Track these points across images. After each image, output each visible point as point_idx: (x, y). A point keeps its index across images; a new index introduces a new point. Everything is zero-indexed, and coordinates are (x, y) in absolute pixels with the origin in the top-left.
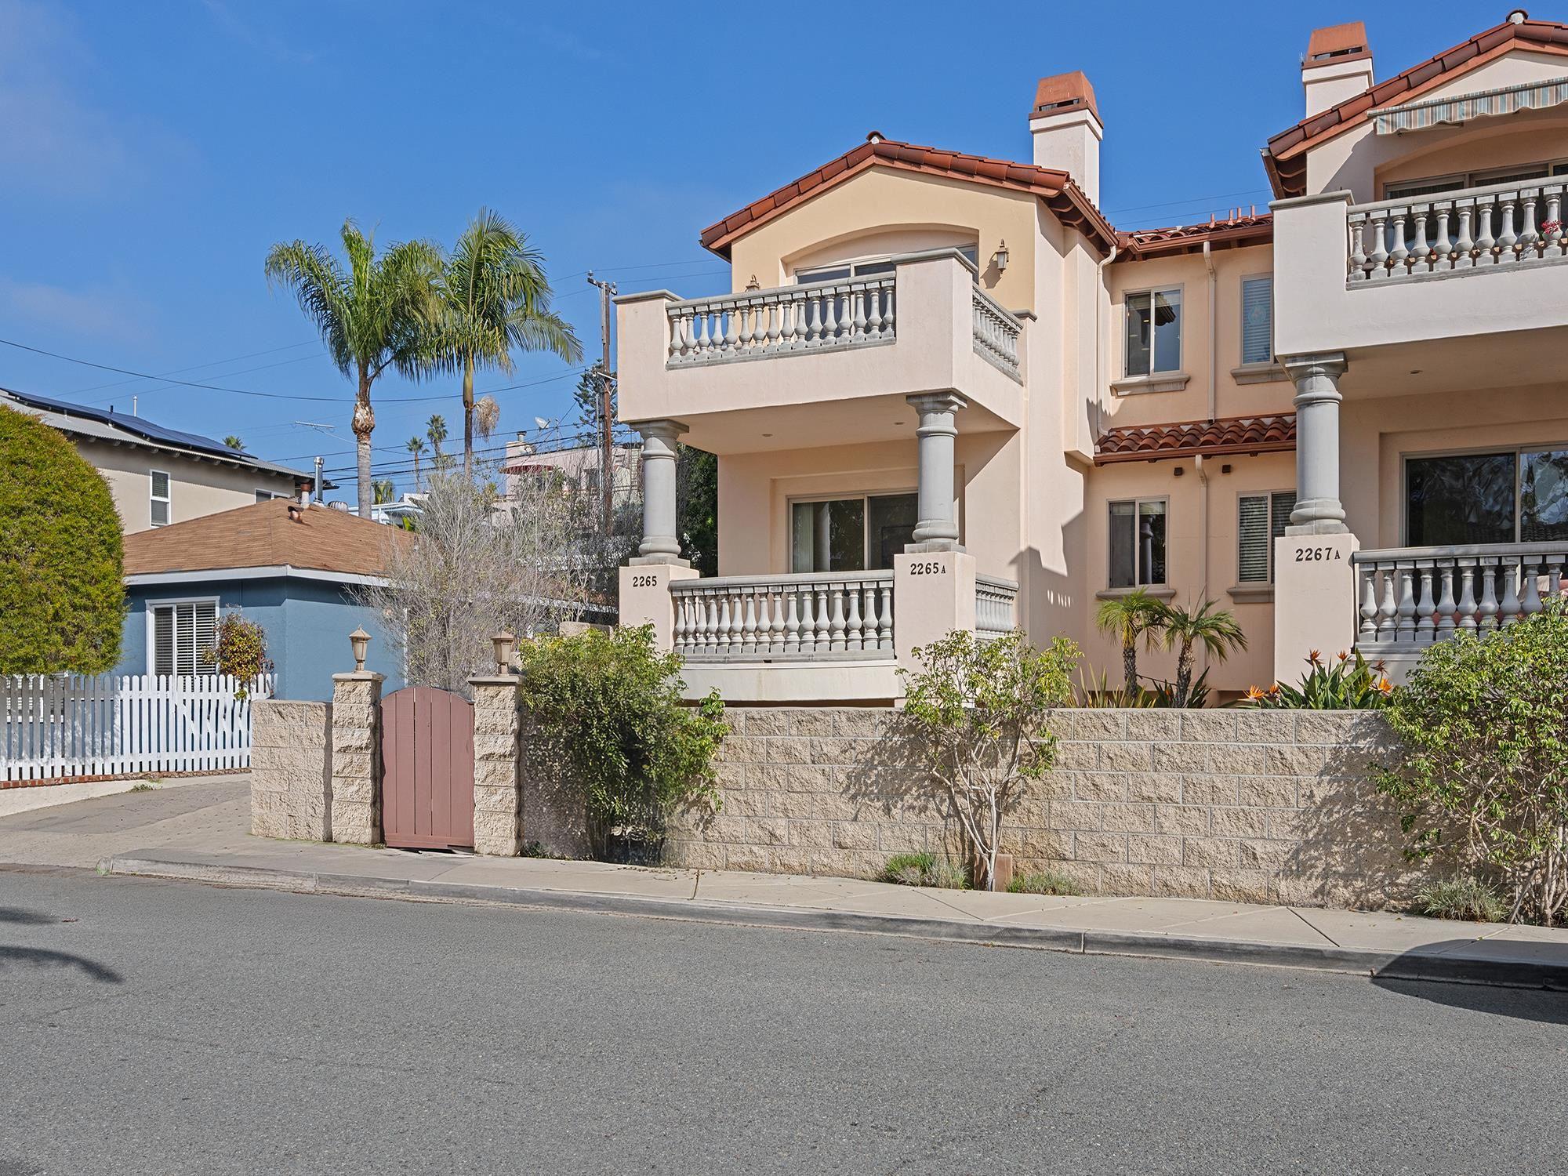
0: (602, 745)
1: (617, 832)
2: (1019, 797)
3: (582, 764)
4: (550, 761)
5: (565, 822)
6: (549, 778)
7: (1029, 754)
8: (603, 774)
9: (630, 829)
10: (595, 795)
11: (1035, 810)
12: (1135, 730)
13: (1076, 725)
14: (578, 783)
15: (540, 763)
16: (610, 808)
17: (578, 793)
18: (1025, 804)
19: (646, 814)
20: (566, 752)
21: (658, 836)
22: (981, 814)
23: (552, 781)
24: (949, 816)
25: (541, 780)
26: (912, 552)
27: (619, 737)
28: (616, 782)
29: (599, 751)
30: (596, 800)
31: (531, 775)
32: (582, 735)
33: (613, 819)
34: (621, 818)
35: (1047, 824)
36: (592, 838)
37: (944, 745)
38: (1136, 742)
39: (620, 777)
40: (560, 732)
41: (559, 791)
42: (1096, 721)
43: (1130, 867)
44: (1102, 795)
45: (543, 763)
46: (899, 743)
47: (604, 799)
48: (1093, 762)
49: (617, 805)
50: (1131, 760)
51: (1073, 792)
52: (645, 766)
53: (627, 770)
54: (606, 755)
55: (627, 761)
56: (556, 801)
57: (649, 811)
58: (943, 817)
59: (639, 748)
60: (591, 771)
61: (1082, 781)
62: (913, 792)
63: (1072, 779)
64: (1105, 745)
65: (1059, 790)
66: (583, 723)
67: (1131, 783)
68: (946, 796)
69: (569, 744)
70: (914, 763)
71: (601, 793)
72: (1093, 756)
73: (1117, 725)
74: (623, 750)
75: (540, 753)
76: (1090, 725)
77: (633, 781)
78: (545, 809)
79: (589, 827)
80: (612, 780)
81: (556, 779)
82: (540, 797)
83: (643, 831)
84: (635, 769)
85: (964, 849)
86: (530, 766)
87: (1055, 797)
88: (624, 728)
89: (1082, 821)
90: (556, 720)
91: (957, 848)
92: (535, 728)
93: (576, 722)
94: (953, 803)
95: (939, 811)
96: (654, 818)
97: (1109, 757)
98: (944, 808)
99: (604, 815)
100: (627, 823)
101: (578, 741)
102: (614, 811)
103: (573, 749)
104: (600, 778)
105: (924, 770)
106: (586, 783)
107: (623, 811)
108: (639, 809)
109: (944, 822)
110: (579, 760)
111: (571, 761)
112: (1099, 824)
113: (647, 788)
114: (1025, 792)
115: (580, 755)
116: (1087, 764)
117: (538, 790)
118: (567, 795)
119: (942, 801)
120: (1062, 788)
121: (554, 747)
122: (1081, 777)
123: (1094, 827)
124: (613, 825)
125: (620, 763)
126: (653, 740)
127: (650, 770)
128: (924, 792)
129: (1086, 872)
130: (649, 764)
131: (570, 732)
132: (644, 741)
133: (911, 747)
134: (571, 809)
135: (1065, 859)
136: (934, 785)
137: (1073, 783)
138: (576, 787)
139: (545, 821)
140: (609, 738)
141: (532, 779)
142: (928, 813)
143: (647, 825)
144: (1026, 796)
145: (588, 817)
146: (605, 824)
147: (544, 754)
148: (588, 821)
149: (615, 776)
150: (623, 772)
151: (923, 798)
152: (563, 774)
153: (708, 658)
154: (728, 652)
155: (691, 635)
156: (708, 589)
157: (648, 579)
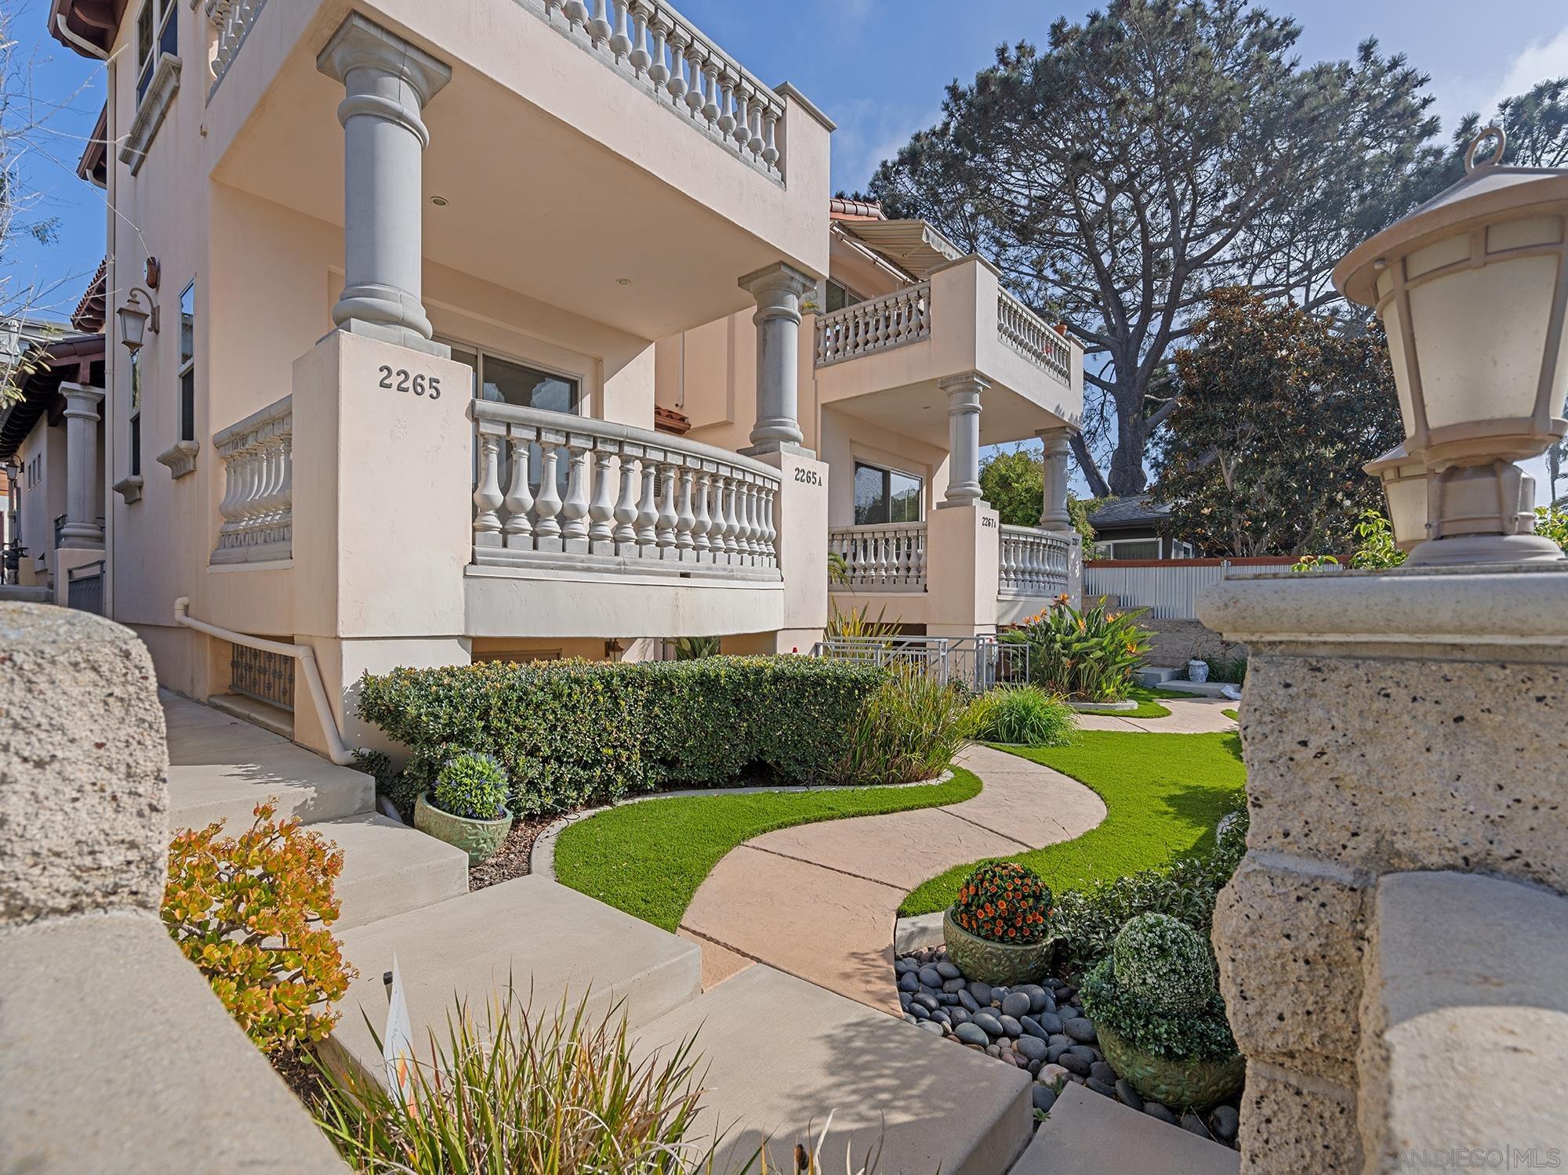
26: (790, 453)
153: (583, 562)
154: (616, 554)
155: (523, 515)
156: (578, 435)
157: (419, 380)
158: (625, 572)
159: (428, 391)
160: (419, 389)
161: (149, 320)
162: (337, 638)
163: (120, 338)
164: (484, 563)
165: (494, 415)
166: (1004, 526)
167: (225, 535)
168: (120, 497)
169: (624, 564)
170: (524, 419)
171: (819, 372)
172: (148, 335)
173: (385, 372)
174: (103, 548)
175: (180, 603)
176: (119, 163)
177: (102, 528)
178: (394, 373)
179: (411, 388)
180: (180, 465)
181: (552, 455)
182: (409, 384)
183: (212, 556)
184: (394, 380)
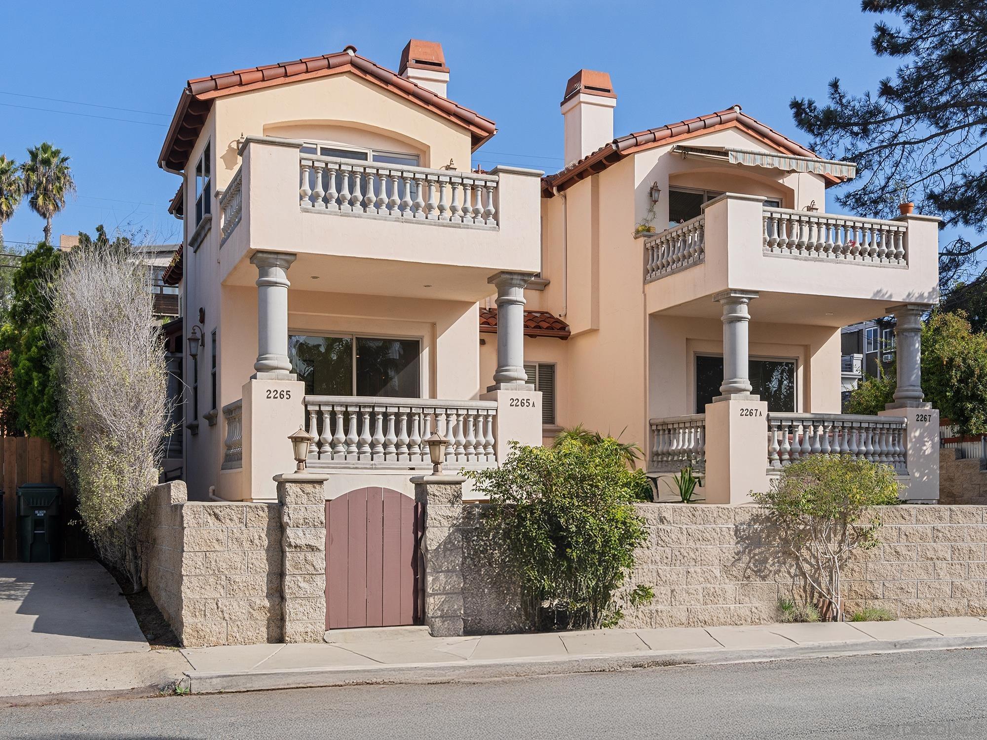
0: (534, 534)
1: (546, 605)
2: (846, 561)
3: (518, 551)
4: (491, 549)
5: (504, 600)
6: (490, 564)
7: (853, 534)
8: (535, 558)
9: (556, 602)
10: (529, 576)
11: (857, 569)
12: (922, 518)
13: (884, 516)
14: (514, 566)
15: (482, 552)
16: (540, 585)
17: (514, 575)
18: (850, 565)
19: (569, 588)
20: (505, 541)
21: (578, 605)
22: (819, 574)
23: (492, 566)
24: (796, 575)
25: (483, 566)
26: (506, 389)
27: (548, 527)
28: (545, 564)
29: (532, 540)
30: (529, 580)
31: (474, 562)
32: (518, 527)
33: (543, 595)
34: (549, 593)
35: (865, 577)
36: (526, 612)
37: (792, 530)
38: (923, 525)
39: (548, 560)
40: (499, 525)
41: (498, 574)
42: (896, 513)
43: (919, 600)
44: (901, 558)
45: (485, 551)
46: (759, 529)
47: (536, 579)
48: (895, 538)
49: (546, 583)
50: (920, 536)
51: (882, 556)
52: (568, 550)
53: (554, 554)
54: (537, 542)
55: (554, 546)
56: (496, 583)
57: (571, 586)
58: (791, 577)
59: (563, 536)
60: (525, 556)
61: (888, 550)
62: (770, 561)
63: (882, 549)
64: (903, 527)
65: (872, 556)
66: (519, 516)
67: (919, 550)
68: (794, 563)
69: (507, 534)
70: (771, 541)
71: (533, 574)
72: (895, 534)
73: (910, 515)
74: (551, 537)
75: (482, 543)
76: (893, 516)
77: (559, 562)
78: (486, 590)
79: (524, 603)
80: (542, 563)
81: (496, 564)
82: (482, 580)
83: (566, 603)
84: (561, 553)
85: (806, 596)
86: (473, 555)
87: (870, 560)
88: (552, 520)
89: (889, 574)
90: (496, 514)
91: (801, 596)
92: (478, 522)
93: (513, 515)
94: (799, 567)
95: (789, 573)
96: (575, 591)
97: (906, 535)
98: (792, 571)
99: (535, 592)
100: (554, 596)
101: (515, 531)
102: (544, 588)
103: (510, 538)
104: (532, 561)
105: (778, 546)
106: (521, 567)
107: (551, 587)
108: (564, 585)
109: (792, 580)
110: (515, 548)
111: (509, 549)
112: (899, 576)
113: (569, 567)
114: (850, 558)
115: (516, 543)
116: (891, 540)
117: (480, 575)
118: (505, 577)
119: (791, 566)
120: (875, 555)
121: (494, 538)
122: (887, 547)
123: (896, 578)
124: (543, 599)
125: (549, 548)
126: (574, 529)
127: (572, 552)
128: (778, 561)
129: (890, 606)
130: (571, 548)
131: (508, 524)
132: (567, 529)
133: (768, 532)
134: (508, 589)
135: (877, 598)
136: (785, 556)
137: (882, 551)
138: (513, 570)
139: (488, 602)
140: (539, 528)
141: (475, 565)
142: (781, 574)
143: (570, 597)
144: (850, 561)
145: (523, 594)
146: (536, 599)
147: (485, 544)
148: (522, 598)
149: (545, 560)
150: (551, 555)
151: (776, 565)
152: (502, 560)
153: (354, 465)
154: (372, 460)
155: (327, 445)
156: (351, 406)
157: (282, 393)
158: (376, 469)
159: (286, 396)
160: (282, 396)
161: (200, 341)
162: (252, 499)
163: (189, 353)
164: (309, 467)
165: (313, 402)
166: (772, 414)
167: (227, 455)
168: (189, 431)
169: (375, 465)
170: (326, 402)
171: (647, 286)
172: (200, 348)
173: (269, 392)
174: (182, 458)
175: (211, 488)
176: (189, 247)
177: (181, 446)
178: (272, 392)
179: (279, 397)
180: (212, 420)
181: (340, 416)
182: (278, 395)
183: (222, 465)
184: (272, 395)
